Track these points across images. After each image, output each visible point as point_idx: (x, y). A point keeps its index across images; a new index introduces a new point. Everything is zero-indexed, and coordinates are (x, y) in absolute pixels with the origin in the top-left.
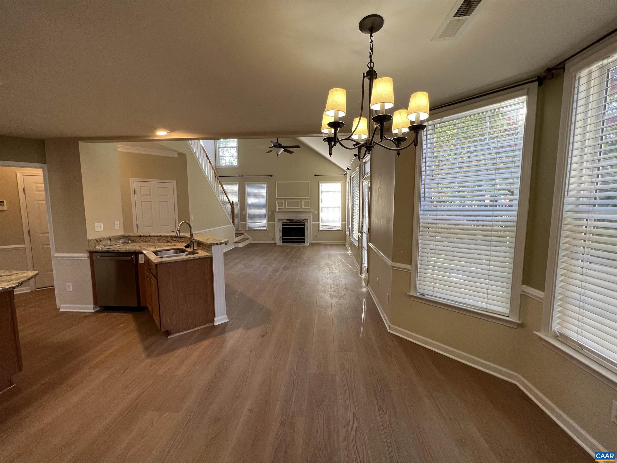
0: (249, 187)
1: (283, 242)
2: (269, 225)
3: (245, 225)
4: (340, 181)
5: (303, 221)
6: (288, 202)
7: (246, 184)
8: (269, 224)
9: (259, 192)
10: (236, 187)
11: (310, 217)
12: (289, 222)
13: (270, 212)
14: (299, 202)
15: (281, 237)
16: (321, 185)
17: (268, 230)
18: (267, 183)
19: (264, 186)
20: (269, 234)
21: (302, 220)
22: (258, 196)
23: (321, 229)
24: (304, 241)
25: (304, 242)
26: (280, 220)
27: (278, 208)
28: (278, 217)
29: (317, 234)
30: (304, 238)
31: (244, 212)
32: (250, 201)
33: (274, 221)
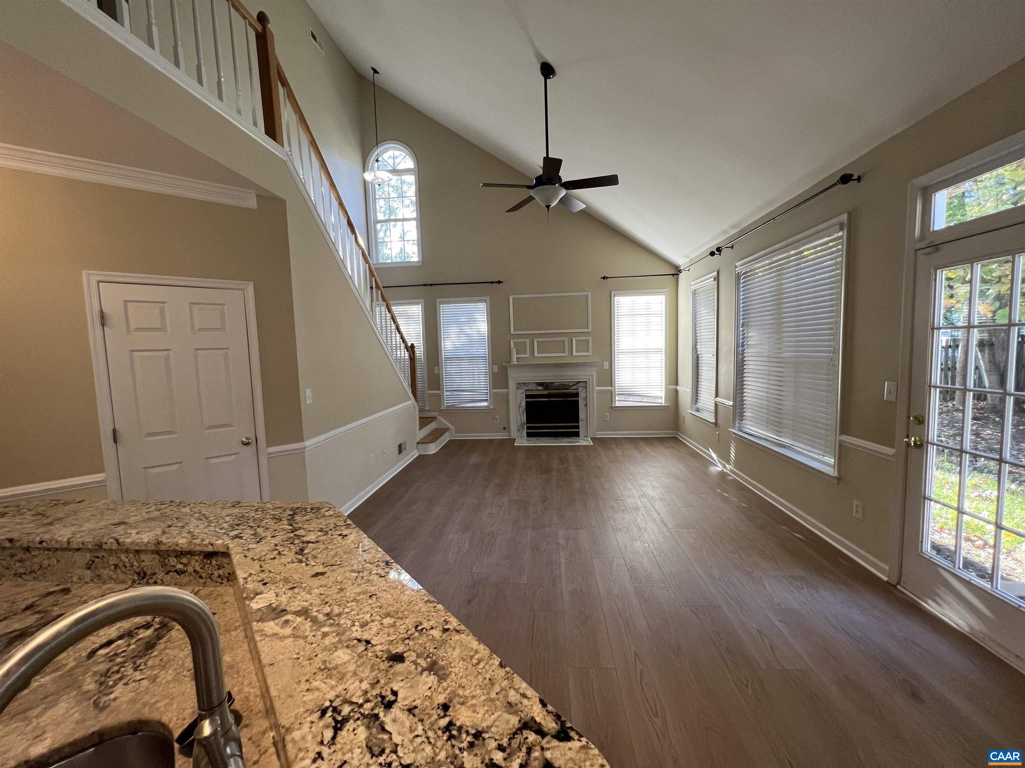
0: (447, 311)
1: (529, 435)
2: (494, 398)
3: (439, 398)
4: (662, 290)
5: (574, 385)
6: (537, 342)
7: (440, 304)
8: (495, 394)
9: (471, 321)
10: (416, 310)
11: (590, 375)
12: (541, 388)
13: (496, 368)
14: (564, 341)
15: (522, 425)
16: (616, 301)
17: (492, 407)
18: (488, 298)
19: (482, 306)
20: (494, 418)
21: (571, 384)
22: (466, 329)
23: (618, 404)
24: (578, 432)
25: (577, 434)
26: (519, 385)
27: (515, 356)
28: (515, 377)
29: (608, 414)
30: (579, 426)
31: (436, 368)
32: (449, 343)
33: (507, 387)
